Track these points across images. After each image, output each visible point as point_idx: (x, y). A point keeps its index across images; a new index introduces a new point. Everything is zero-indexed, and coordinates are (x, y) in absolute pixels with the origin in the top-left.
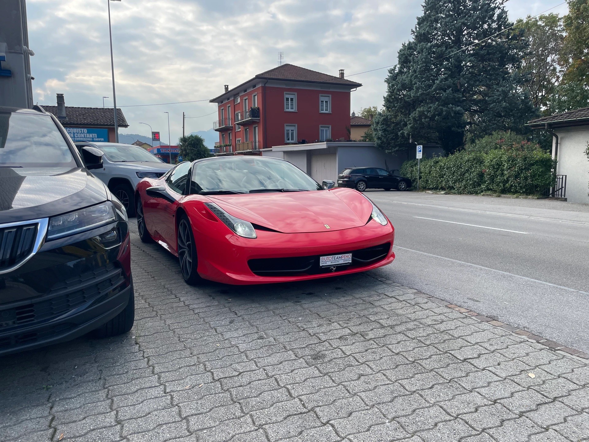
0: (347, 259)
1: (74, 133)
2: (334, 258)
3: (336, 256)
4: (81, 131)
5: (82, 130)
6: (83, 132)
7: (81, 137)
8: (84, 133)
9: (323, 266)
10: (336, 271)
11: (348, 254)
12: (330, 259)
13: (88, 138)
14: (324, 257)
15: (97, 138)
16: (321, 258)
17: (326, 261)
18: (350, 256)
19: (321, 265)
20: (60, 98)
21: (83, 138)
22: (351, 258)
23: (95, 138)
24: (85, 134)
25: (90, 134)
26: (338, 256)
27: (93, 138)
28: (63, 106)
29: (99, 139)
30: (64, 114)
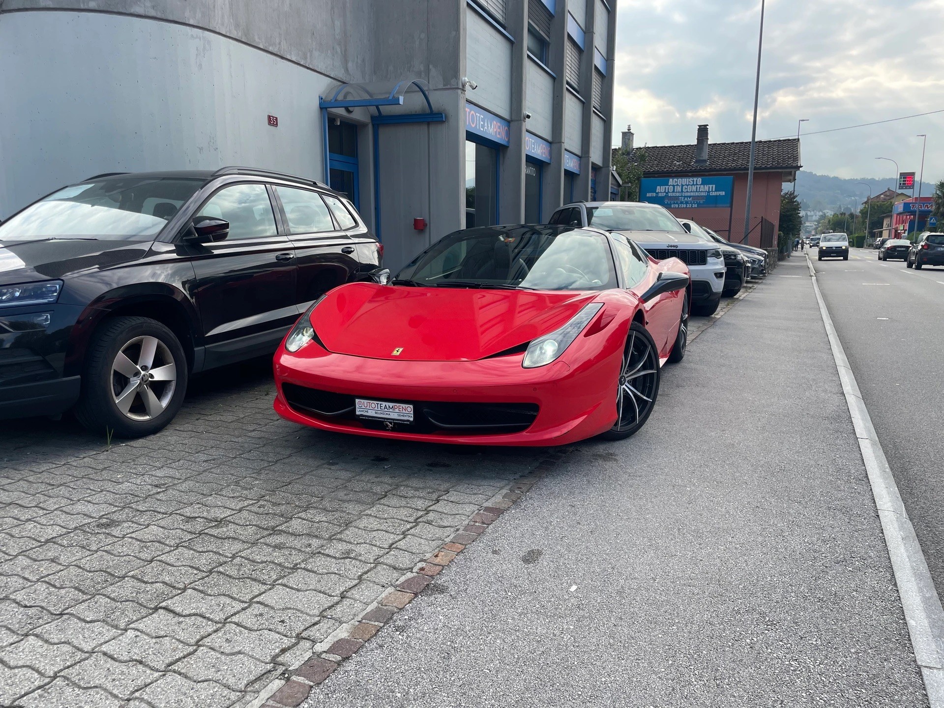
0: (404, 412)
1: (682, 186)
2: (379, 405)
3: (384, 404)
4: (693, 181)
5: (695, 179)
6: (695, 183)
7: (692, 192)
8: (697, 184)
9: (362, 415)
10: (393, 430)
11: (407, 406)
12: (373, 405)
13: (702, 192)
14: (362, 401)
15: (715, 191)
16: (357, 401)
17: (366, 408)
18: (410, 408)
19: (358, 413)
20: (703, 131)
21: (694, 192)
22: (412, 412)
23: (712, 191)
24: (698, 186)
25: (705, 186)
26: (387, 404)
27: (709, 192)
28: (705, 143)
29: (718, 193)
30: (705, 155)
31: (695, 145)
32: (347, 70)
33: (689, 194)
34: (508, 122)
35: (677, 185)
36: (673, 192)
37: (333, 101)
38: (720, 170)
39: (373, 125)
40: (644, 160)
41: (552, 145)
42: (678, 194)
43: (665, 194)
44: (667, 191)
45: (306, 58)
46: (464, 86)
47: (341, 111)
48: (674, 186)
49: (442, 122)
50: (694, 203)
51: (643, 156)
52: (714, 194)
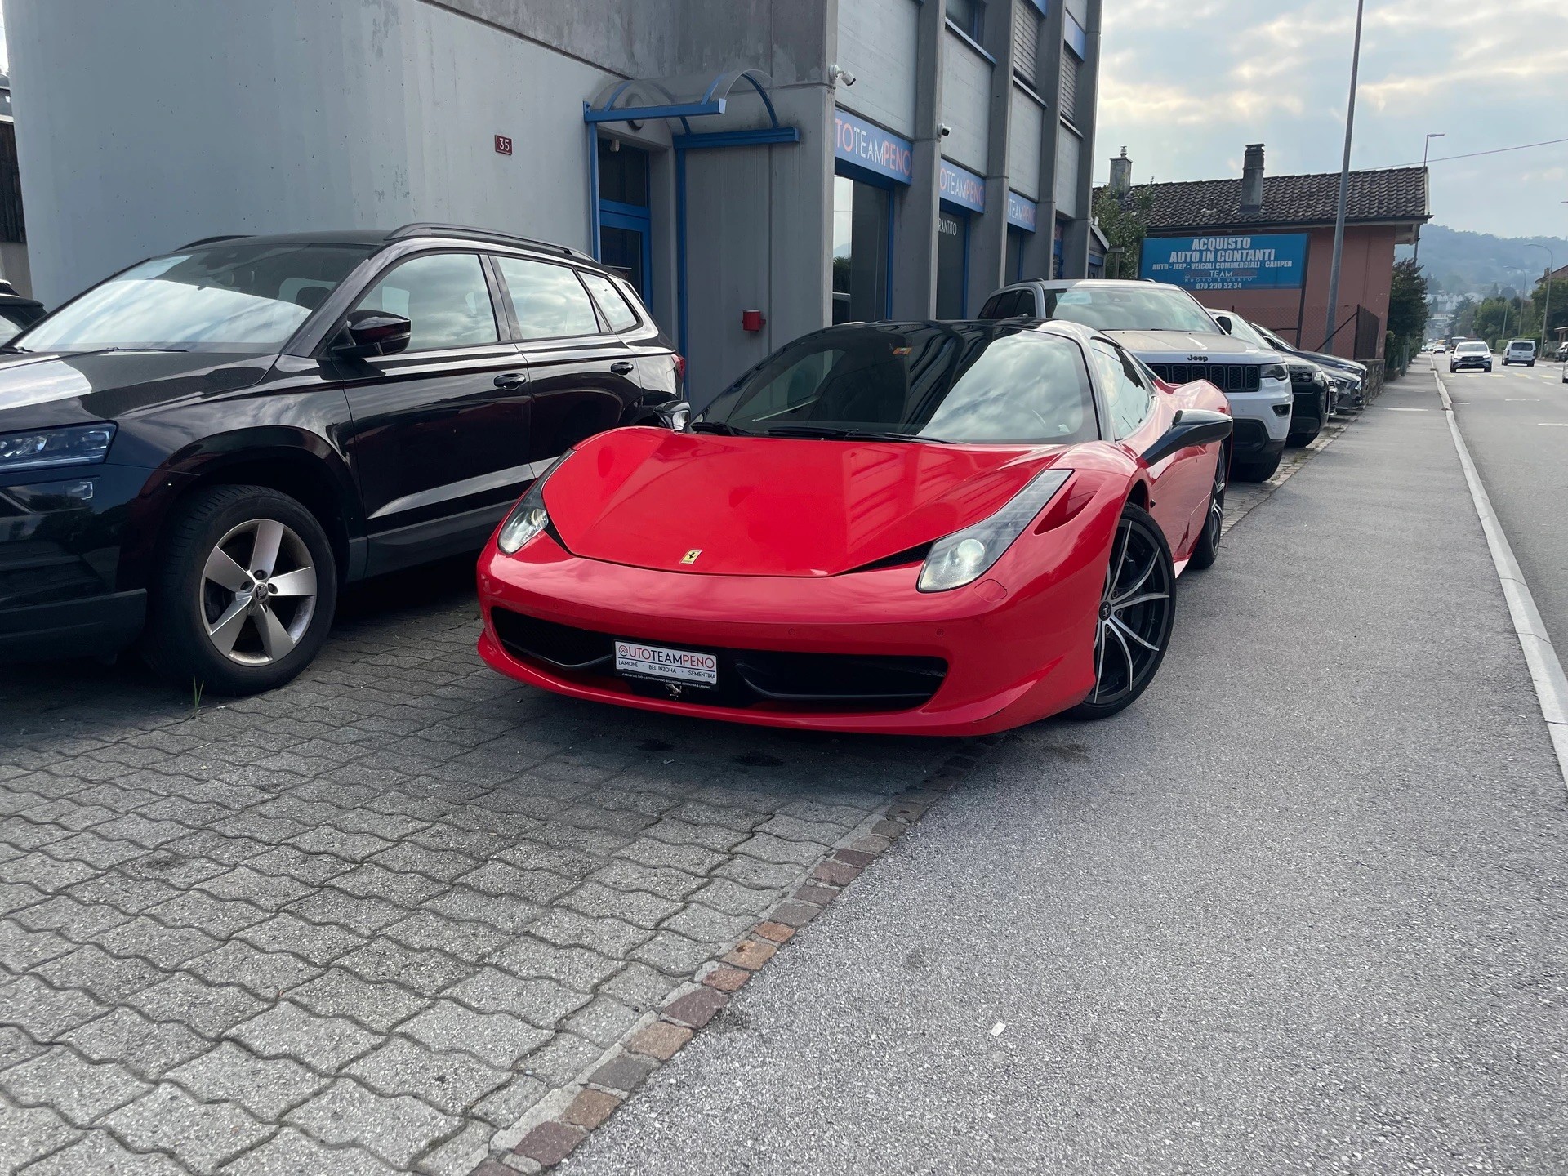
0: (701, 668)
1: (1216, 251)
2: (656, 654)
3: (665, 652)
4: (1236, 242)
5: (1239, 240)
6: (1239, 247)
7: (1232, 261)
8: (1242, 248)
9: (626, 671)
11: (706, 656)
12: (646, 654)
13: (1251, 261)
14: (627, 645)
15: (1274, 261)
16: (618, 644)
17: (632, 658)
18: (711, 661)
19: (619, 667)
20: (1254, 155)
21: (1237, 261)
22: (715, 669)
23: (1269, 260)
24: (1245, 252)
25: (1257, 251)
26: (671, 652)
27: (1263, 261)
28: (1258, 176)
29: (1281, 264)
30: (1258, 197)
31: (1241, 180)
32: (632, 55)
33: (1227, 265)
34: (910, 143)
35: (1207, 250)
36: (1200, 261)
37: (607, 110)
38: (1284, 223)
39: (677, 151)
40: (1149, 207)
41: (988, 181)
42: (1208, 266)
43: (1184, 265)
44: (1188, 260)
45: (560, 36)
46: (832, 79)
47: (622, 128)
48: (1201, 251)
49: (794, 143)
50: (1236, 281)
51: (1148, 199)
52: (1272, 265)
